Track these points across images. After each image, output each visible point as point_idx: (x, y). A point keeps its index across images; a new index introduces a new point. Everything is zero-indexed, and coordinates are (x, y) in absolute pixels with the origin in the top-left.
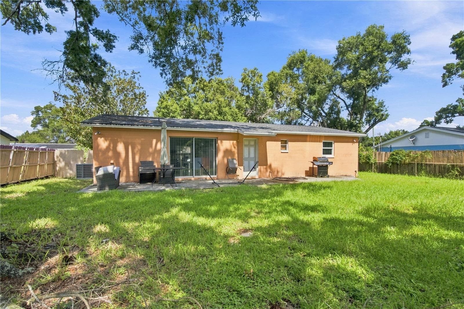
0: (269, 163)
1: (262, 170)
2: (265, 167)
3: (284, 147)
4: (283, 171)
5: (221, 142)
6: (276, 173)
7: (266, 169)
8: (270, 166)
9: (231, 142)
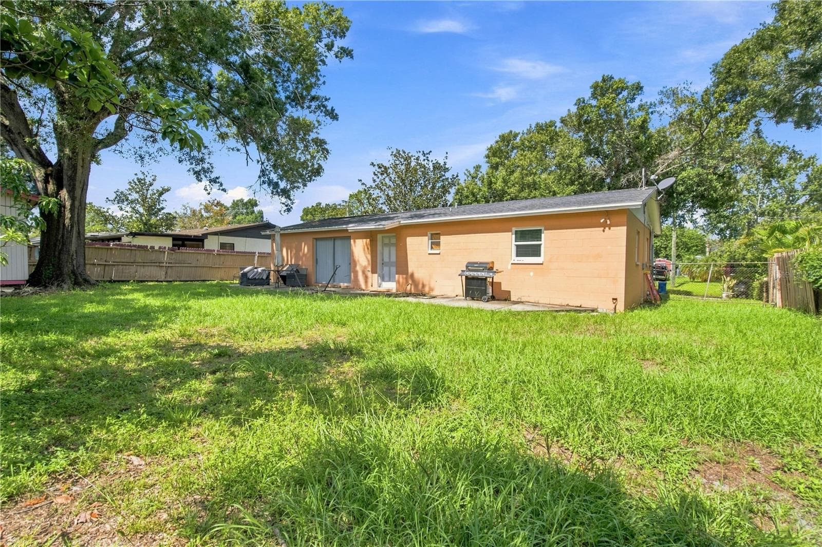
0: (410, 271)
1: (401, 280)
2: (405, 276)
3: (436, 244)
4: (432, 286)
5: (355, 242)
6: (420, 286)
7: (406, 279)
8: (412, 275)
9: (365, 240)
